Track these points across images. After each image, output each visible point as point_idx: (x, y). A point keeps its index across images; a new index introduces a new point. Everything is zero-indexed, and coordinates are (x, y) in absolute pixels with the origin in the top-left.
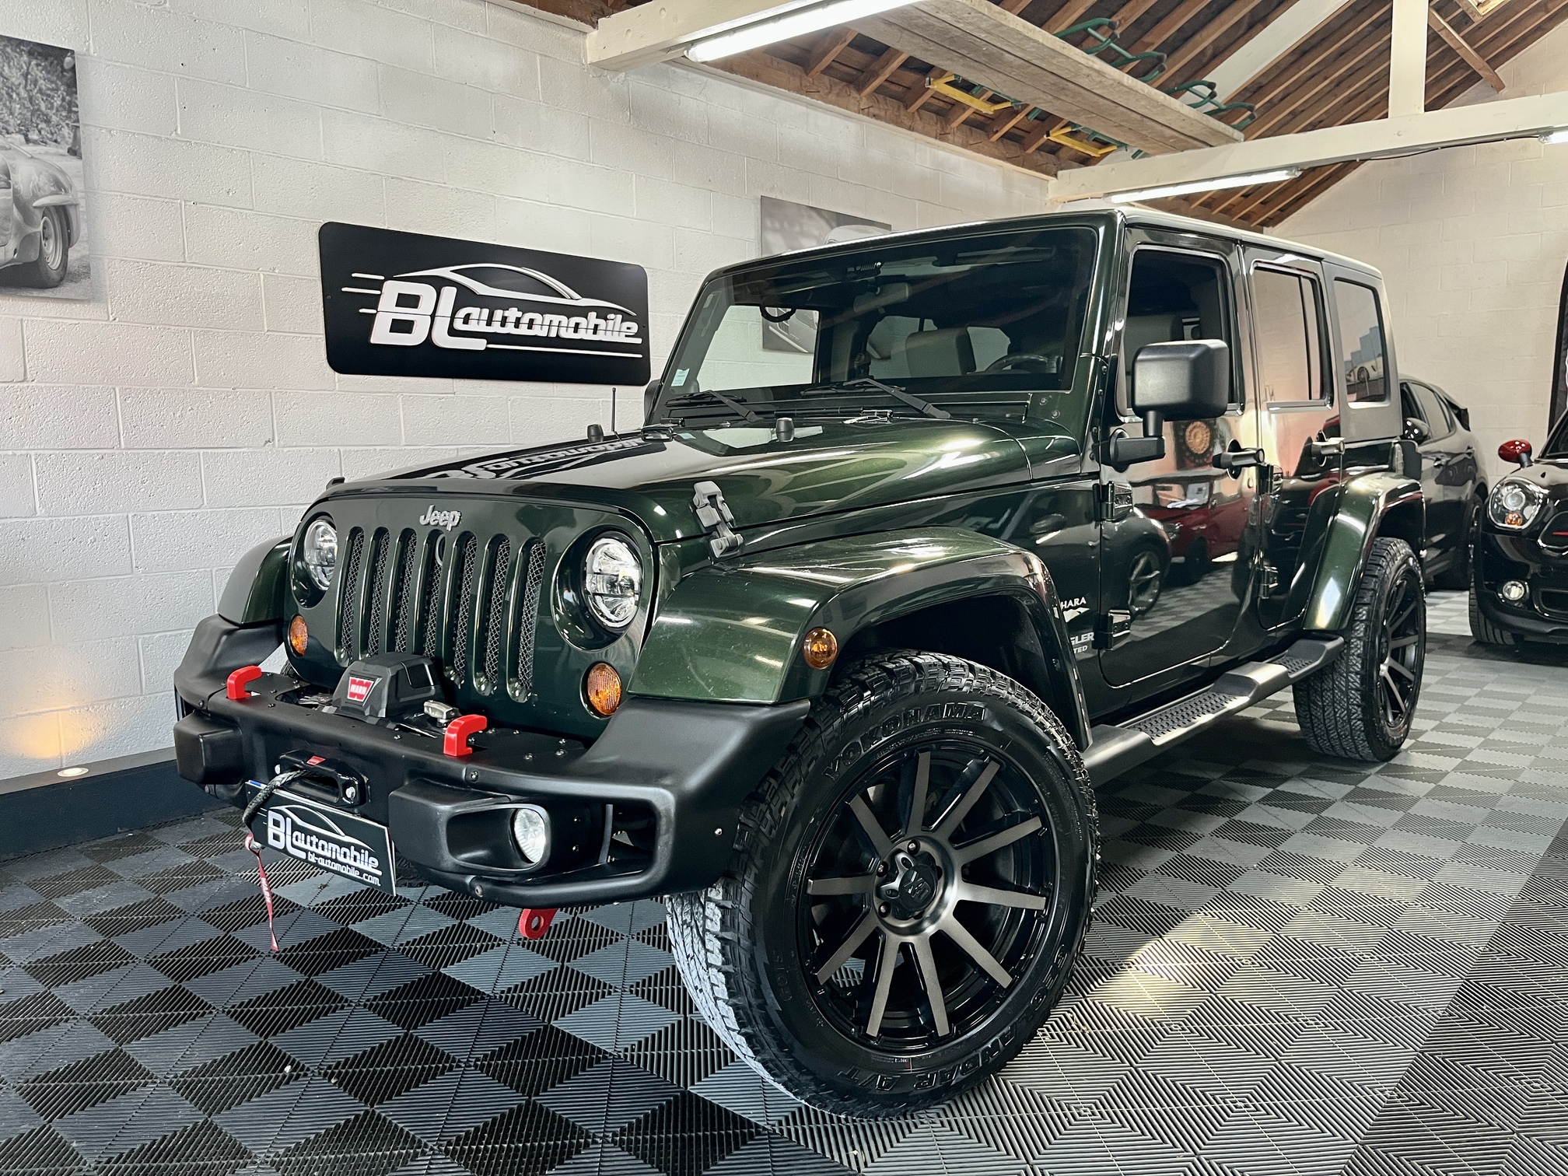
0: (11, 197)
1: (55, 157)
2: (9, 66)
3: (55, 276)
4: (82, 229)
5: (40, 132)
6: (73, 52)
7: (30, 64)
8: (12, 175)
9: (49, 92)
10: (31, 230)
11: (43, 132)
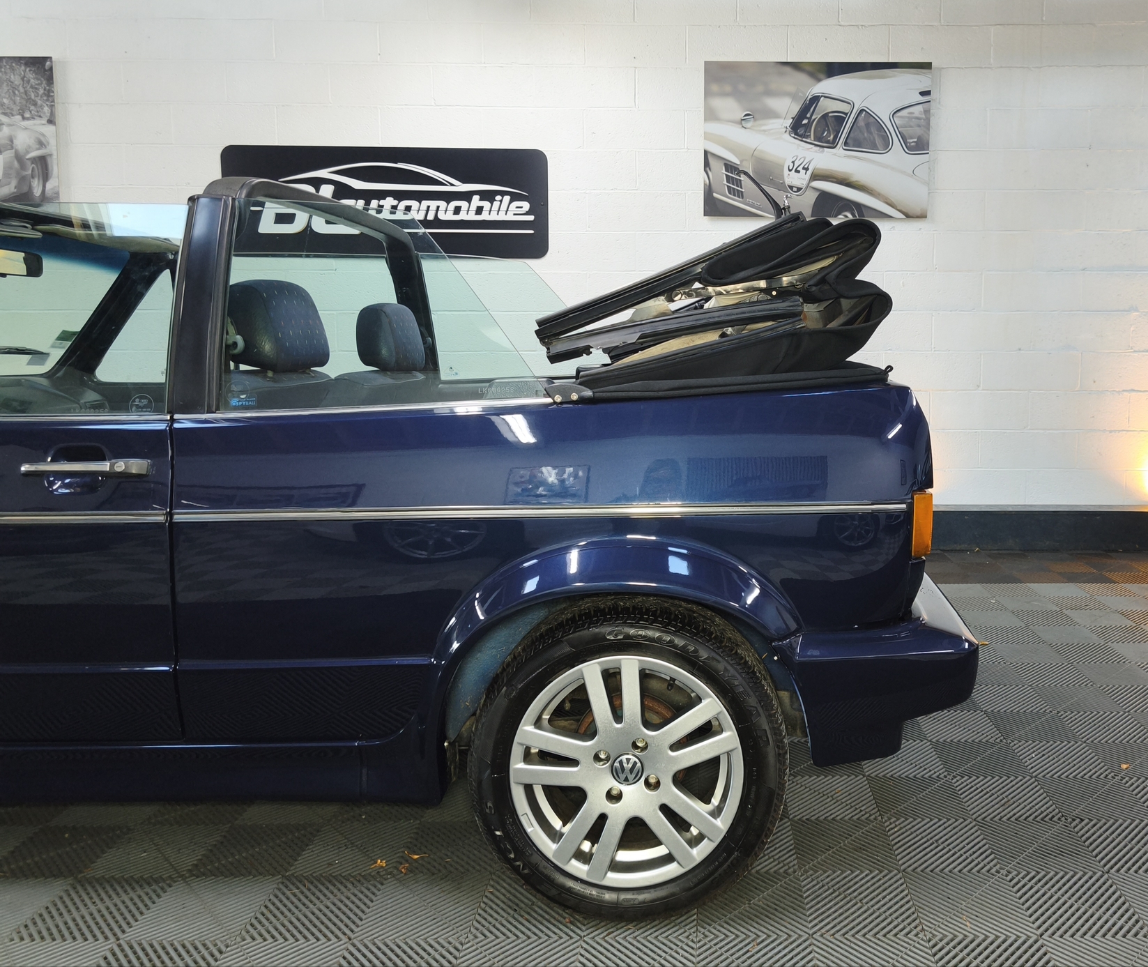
0: (13, 155)
1: (40, 126)
2: (14, 75)
3: (38, 201)
4: (54, 169)
5: (31, 112)
6: (51, 58)
7: (25, 70)
8: (14, 141)
9: (36, 86)
10: (25, 173)
11: (33, 112)
